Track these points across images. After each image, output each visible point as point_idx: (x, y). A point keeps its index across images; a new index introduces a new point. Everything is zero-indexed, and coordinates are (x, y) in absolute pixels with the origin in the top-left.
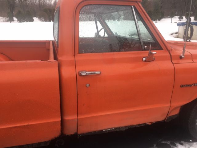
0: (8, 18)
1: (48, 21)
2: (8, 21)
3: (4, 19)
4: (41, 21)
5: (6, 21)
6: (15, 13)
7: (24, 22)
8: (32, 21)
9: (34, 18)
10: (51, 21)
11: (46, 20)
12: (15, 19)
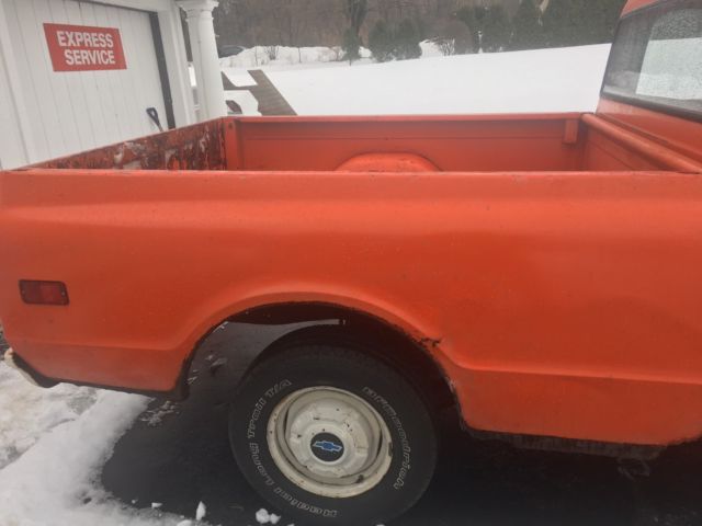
0: (343, 49)
1: (469, 53)
2: (344, 59)
3: (332, 54)
4: (446, 52)
5: (337, 60)
6: (364, 34)
7: (390, 59)
8: (416, 53)
9: (423, 45)
10: (481, 50)
11: (460, 50)
12: (365, 52)
